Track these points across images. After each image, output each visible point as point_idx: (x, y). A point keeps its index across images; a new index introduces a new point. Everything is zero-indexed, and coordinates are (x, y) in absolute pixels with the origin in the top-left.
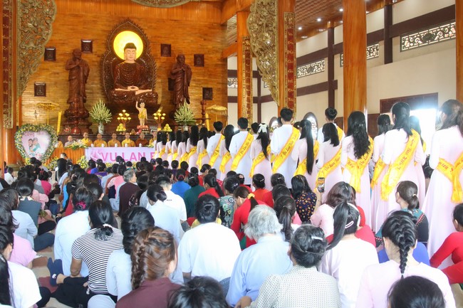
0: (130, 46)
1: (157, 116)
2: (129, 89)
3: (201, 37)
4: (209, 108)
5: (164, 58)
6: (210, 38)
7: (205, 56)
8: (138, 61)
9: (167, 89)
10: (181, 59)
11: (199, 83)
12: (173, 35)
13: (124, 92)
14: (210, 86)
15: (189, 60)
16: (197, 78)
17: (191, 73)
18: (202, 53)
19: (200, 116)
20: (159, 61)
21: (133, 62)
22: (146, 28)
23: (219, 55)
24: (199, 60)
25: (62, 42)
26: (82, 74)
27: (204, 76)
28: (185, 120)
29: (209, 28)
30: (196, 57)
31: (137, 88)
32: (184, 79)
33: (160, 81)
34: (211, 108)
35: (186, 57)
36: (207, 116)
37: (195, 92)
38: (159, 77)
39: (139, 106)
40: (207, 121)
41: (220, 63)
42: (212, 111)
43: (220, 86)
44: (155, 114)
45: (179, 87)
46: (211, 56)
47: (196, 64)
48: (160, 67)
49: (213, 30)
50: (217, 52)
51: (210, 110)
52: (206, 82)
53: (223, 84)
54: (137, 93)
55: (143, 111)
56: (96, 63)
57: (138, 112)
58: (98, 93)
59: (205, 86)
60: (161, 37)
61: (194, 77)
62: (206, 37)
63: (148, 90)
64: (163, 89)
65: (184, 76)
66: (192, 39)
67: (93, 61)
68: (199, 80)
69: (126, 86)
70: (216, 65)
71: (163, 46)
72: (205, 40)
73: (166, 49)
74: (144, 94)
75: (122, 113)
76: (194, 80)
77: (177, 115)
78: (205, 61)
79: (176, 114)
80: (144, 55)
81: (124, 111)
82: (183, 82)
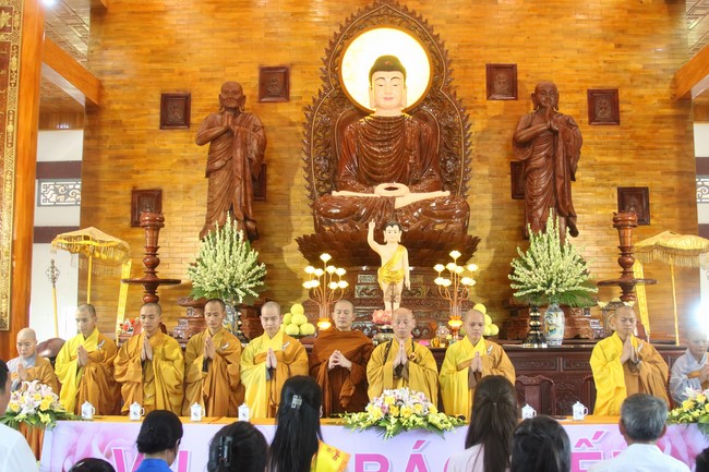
0: (387, 65)
1: (446, 274)
2: (380, 191)
3: (605, 39)
4: (644, 243)
5: (496, 106)
6: (635, 41)
7: (622, 95)
8: (414, 111)
9: (508, 195)
10: (545, 98)
11: (606, 173)
12: (521, 40)
13: (358, 200)
14: (639, 183)
15: (572, 105)
16: (599, 159)
17: (580, 141)
18: (611, 84)
19: (615, 273)
20: (481, 112)
21: (397, 113)
22: (443, 22)
23: (664, 90)
24: (605, 105)
25: (208, 75)
26: (239, 153)
27: (621, 153)
28: (552, 289)
29: (630, 11)
30: (594, 96)
31: (403, 188)
32: (554, 158)
33: (485, 171)
34: (651, 241)
35: (562, 98)
36: (638, 271)
37: (592, 200)
38: (481, 159)
39: (380, 239)
40: (640, 290)
41: (669, 111)
42: (657, 255)
43: (672, 182)
44: (439, 268)
45: (542, 181)
46: (641, 91)
47: (593, 118)
48: (484, 131)
49: (641, 18)
50: (658, 79)
51: (650, 249)
52: (629, 170)
53: (680, 173)
54: (399, 204)
55: (394, 258)
56: (300, 129)
57: (374, 261)
58: (303, 212)
59: (626, 183)
60: (487, 47)
61: (588, 155)
62: (623, 39)
63: (439, 194)
64: (496, 196)
65: (555, 147)
66: (579, 44)
67: (292, 124)
68: (605, 166)
69: (370, 181)
70: (659, 119)
71: (493, 70)
72: (618, 46)
73: (502, 79)
74: (425, 203)
75: (318, 264)
76: (591, 166)
77: (520, 270)
78: (623, 107)
79: (516, 264)
80: (433, 95)
81: (325, 257)
82: (555, 168)
